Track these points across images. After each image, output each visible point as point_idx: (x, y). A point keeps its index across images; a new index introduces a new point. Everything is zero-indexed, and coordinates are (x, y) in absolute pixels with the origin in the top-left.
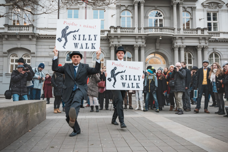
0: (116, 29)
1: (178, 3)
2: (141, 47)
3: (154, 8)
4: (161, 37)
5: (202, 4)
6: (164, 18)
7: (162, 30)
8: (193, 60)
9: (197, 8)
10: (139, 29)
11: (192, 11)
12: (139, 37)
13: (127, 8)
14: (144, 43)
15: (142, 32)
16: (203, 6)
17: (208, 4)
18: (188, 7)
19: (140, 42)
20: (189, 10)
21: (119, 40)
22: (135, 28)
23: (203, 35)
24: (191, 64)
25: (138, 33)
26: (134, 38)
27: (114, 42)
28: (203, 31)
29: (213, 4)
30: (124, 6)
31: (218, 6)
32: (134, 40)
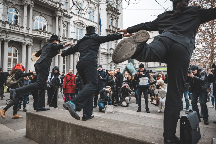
0: (4, 23)
1: (60, 16)
2: (29, 46)
3: (40, 14)
4: (46, 40)
5: (74, 22)
6: (47, 24)
7: (45, 34)
8: (66, 61)
9: (71, 24)
10: (28, 29)
11: (67, 25)
12: (28, 36)
13: (15, 6)
14: (32, 42)
15: (30, 32)
16: (74, 23)
17: (77, 23)
18: (65, 21)
19: (28, 41)
20: (65, 23)
21: (7, 35)
22: (24, 27)
23: (74, 44)
24: (65, 63)
25: (26, 32)
26: (23, 36)
27: (2, 36)
28: (75, 41)
29: (80, 24)
30: (13, 3)
31: (83, 26)
32: (22, 38)
